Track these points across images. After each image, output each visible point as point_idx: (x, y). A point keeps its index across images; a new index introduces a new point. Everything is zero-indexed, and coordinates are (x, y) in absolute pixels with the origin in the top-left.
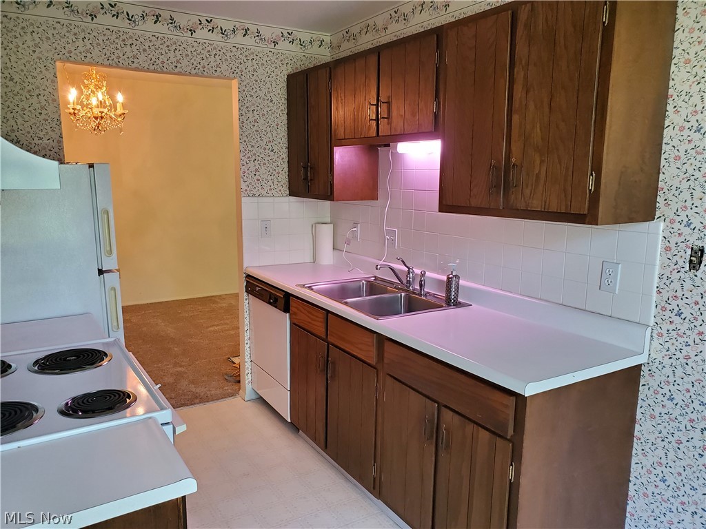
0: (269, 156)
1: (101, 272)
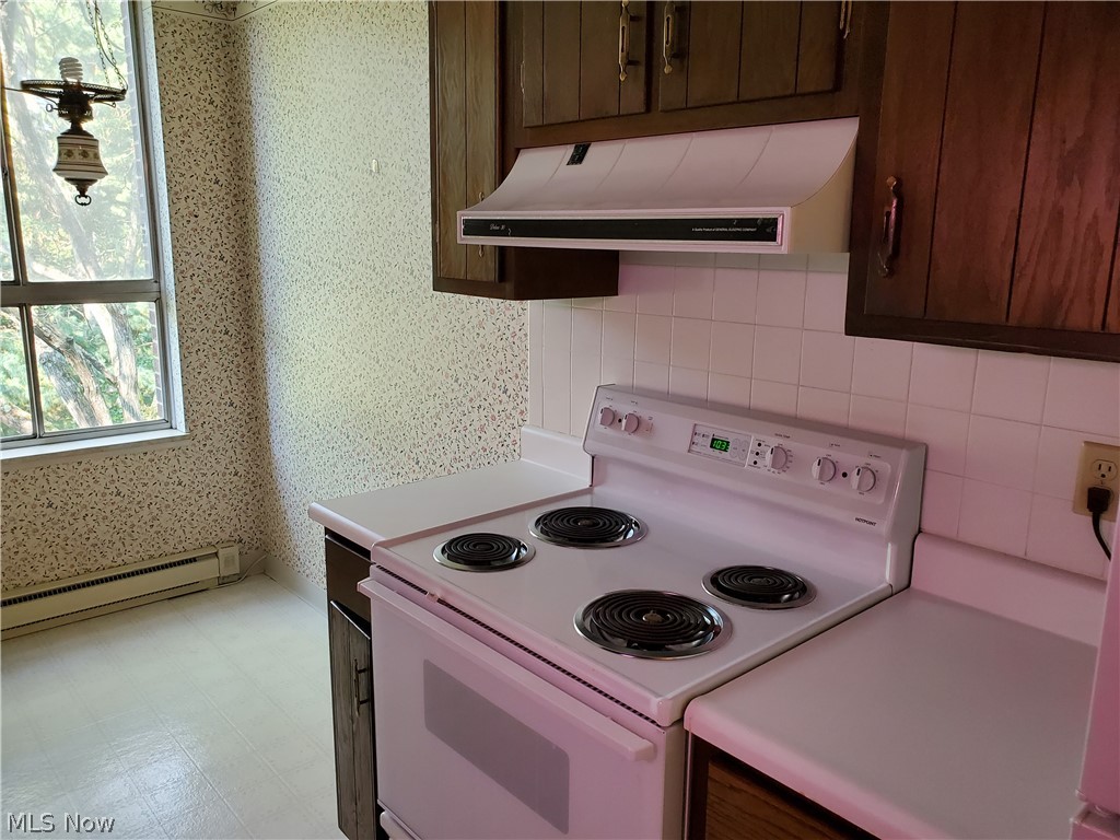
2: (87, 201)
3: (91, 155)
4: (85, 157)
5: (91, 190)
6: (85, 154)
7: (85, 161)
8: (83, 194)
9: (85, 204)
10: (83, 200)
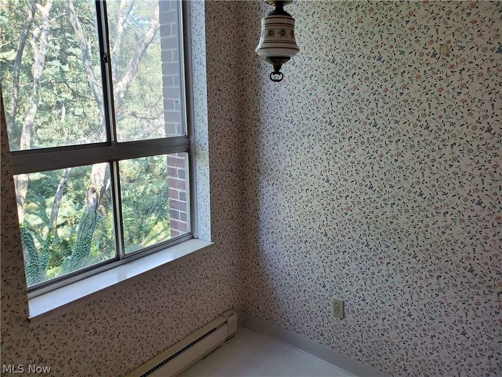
2: (280, 77)
3: (288, 32)
4: (283, 35)
5: (285, 67)
6: (283, 33)
7: (283, 38)
8: (277, 71)
9: (278, 81)
10: (277, 77)
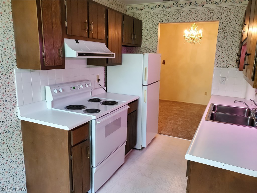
0: (230, 51)
1: (143, 85)
